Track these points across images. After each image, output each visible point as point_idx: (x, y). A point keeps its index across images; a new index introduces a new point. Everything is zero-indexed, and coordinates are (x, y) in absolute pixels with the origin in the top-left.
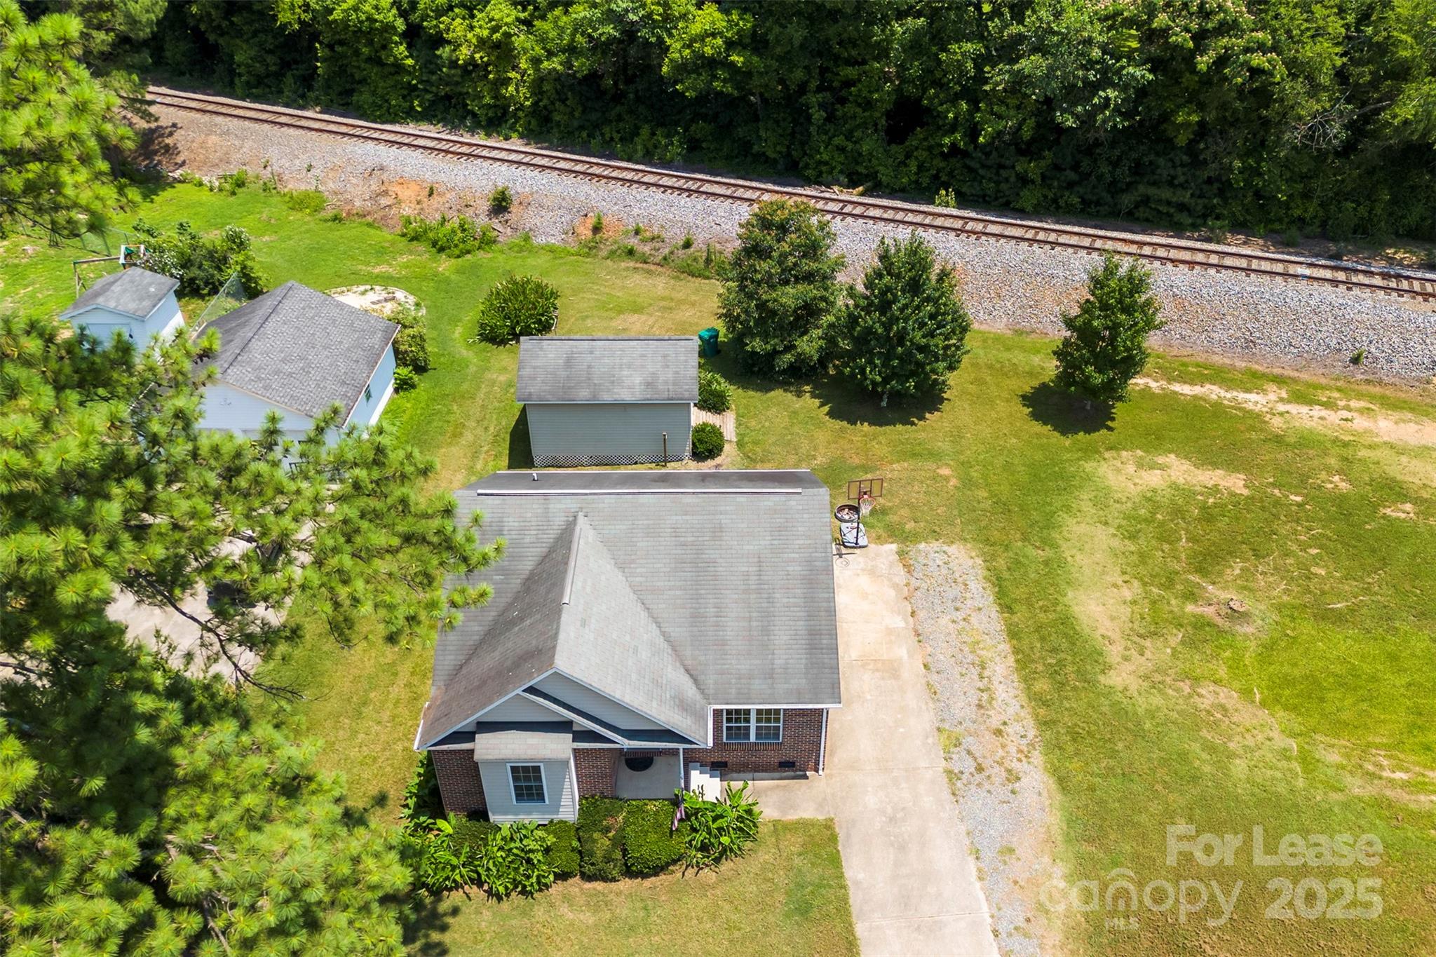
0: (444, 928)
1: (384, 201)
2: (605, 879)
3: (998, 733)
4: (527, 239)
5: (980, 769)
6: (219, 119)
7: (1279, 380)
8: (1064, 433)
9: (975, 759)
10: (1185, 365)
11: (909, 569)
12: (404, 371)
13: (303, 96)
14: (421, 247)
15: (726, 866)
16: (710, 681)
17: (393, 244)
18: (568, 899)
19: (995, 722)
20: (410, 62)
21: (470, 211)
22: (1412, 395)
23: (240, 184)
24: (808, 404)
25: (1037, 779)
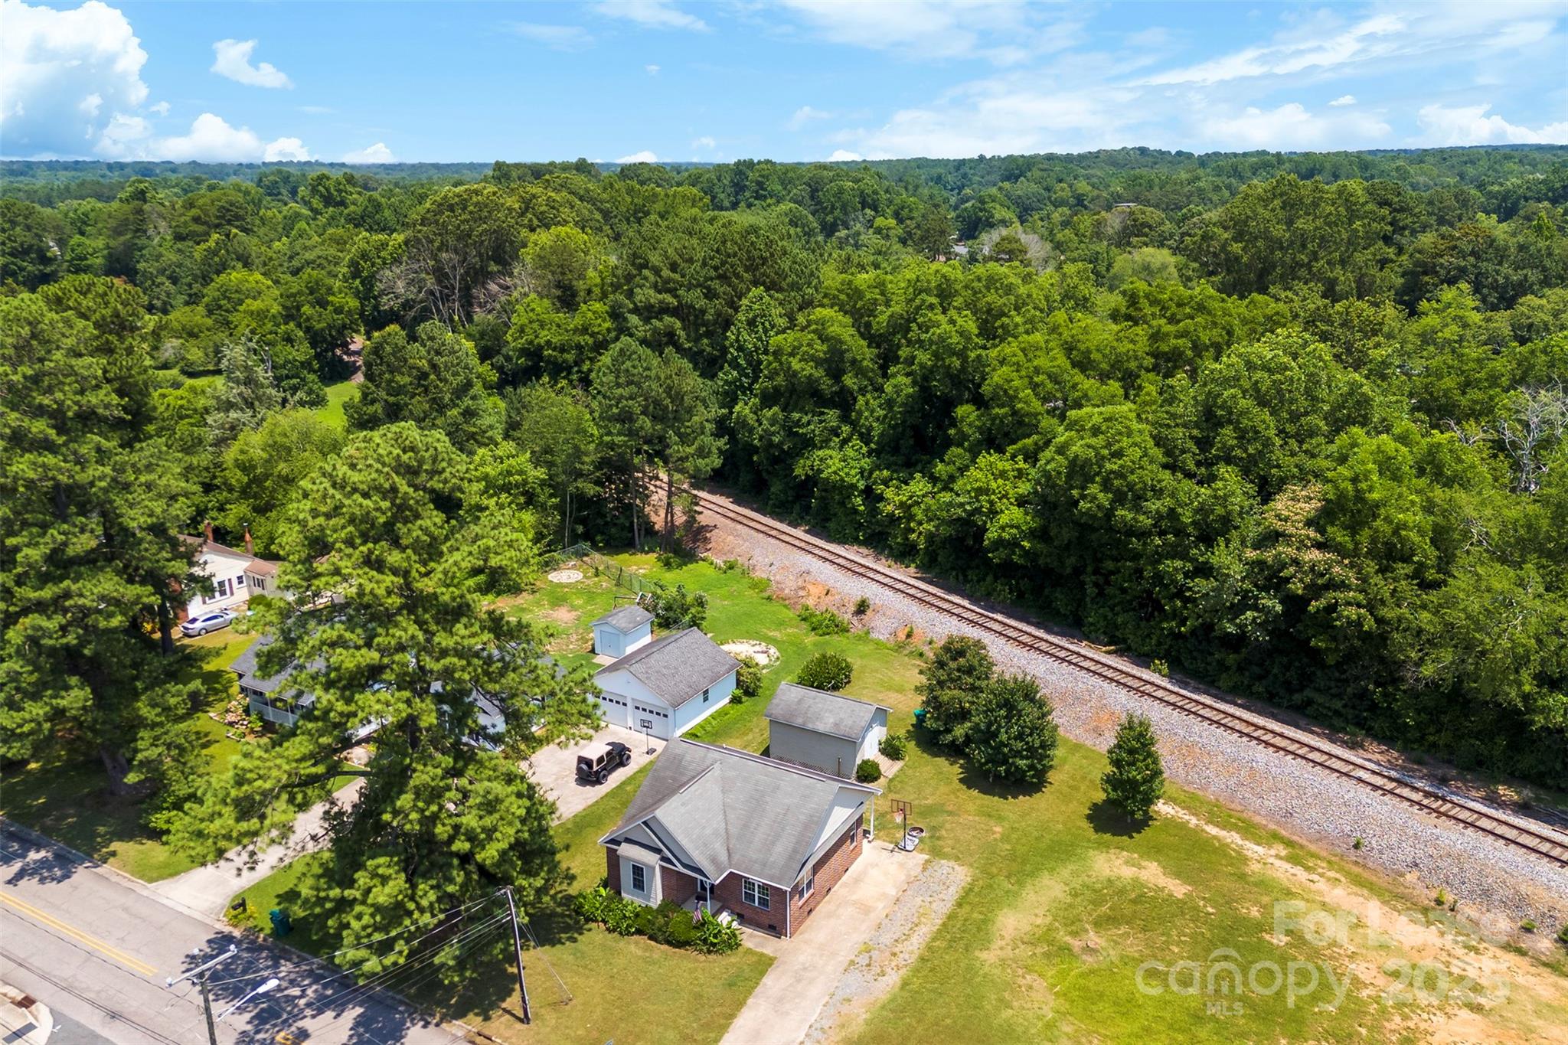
0: (581, 934)
1: (801, 593)
2: (656, 941)
3: (894, 954)
4: (868, 633)
5: (869, 965)
6: (739, 527)
7: (1289, 843)
8: (1097, 831)
9: (870, 960)
10: (1230, 816)
11: (924, 869)
12: (739, 692)
13: (802, 518)
14: (805, 625)
15: (712, 957)
16: (736, 858)
17: (791, 620)
18: (637, 943)
19: (896, 950)
20: (862, 508)
21: (843, 609)
22: (1381, 881)
23: (731, 568)
24: (953, 770)
25: (892, 979)
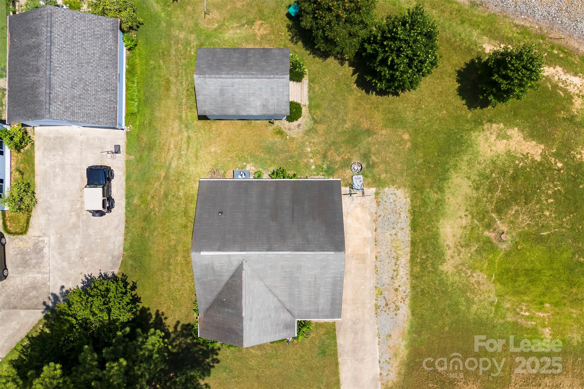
3: (396, 290)
5: (387, 305)
9: (386, 300)
11: (378, 203)
19: (396, 286)
25: (405, 310)
